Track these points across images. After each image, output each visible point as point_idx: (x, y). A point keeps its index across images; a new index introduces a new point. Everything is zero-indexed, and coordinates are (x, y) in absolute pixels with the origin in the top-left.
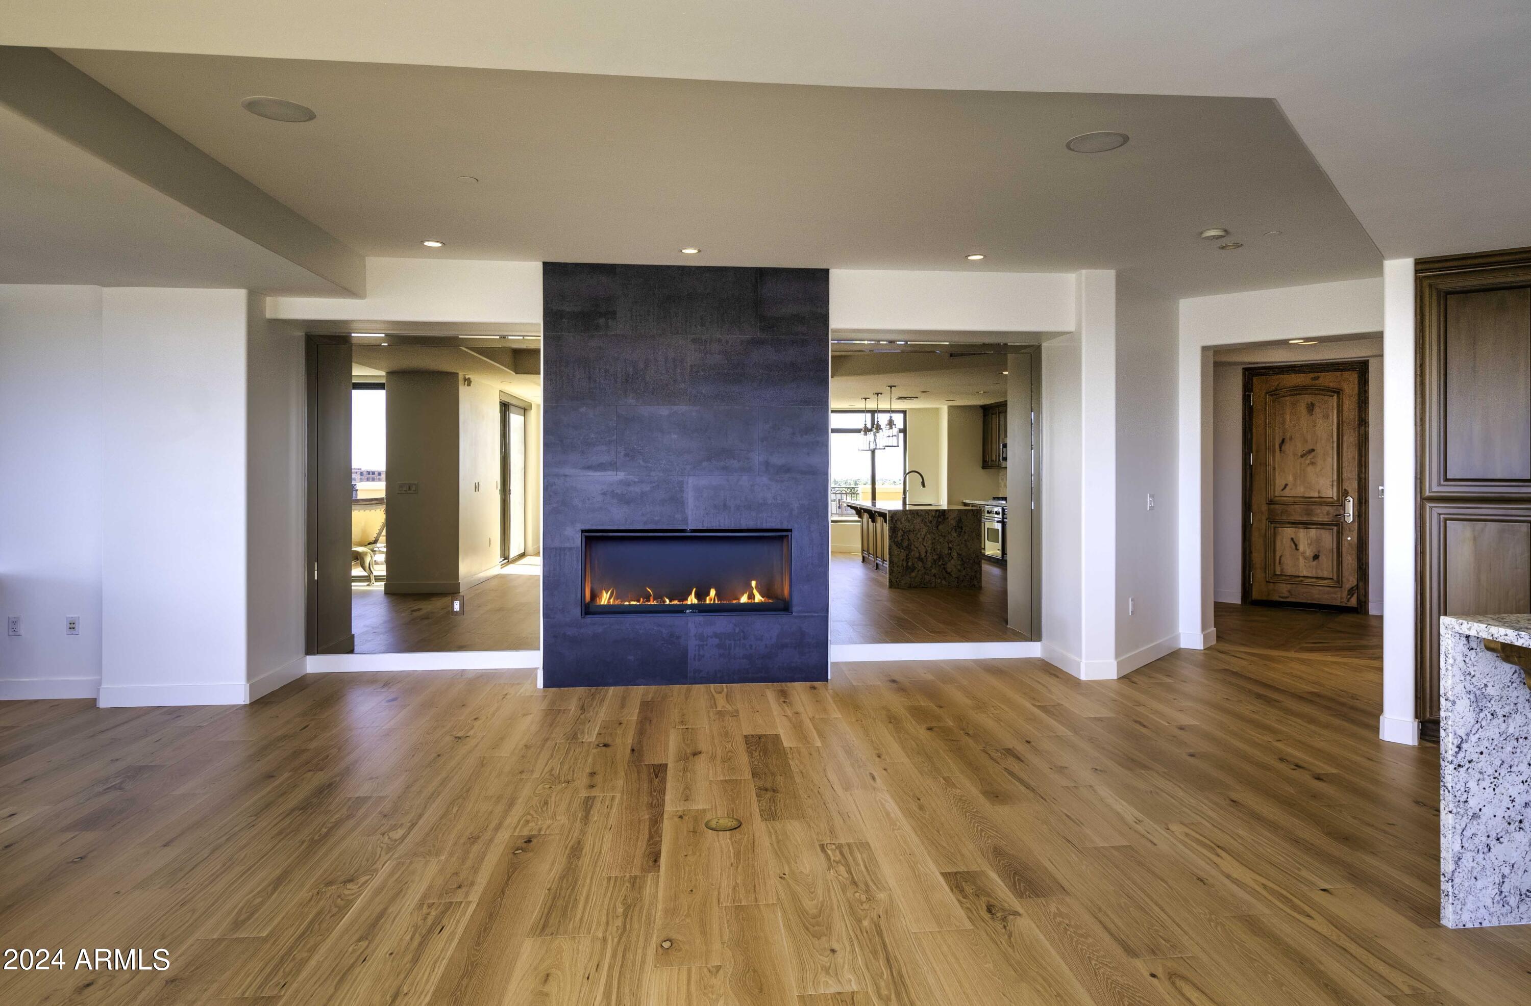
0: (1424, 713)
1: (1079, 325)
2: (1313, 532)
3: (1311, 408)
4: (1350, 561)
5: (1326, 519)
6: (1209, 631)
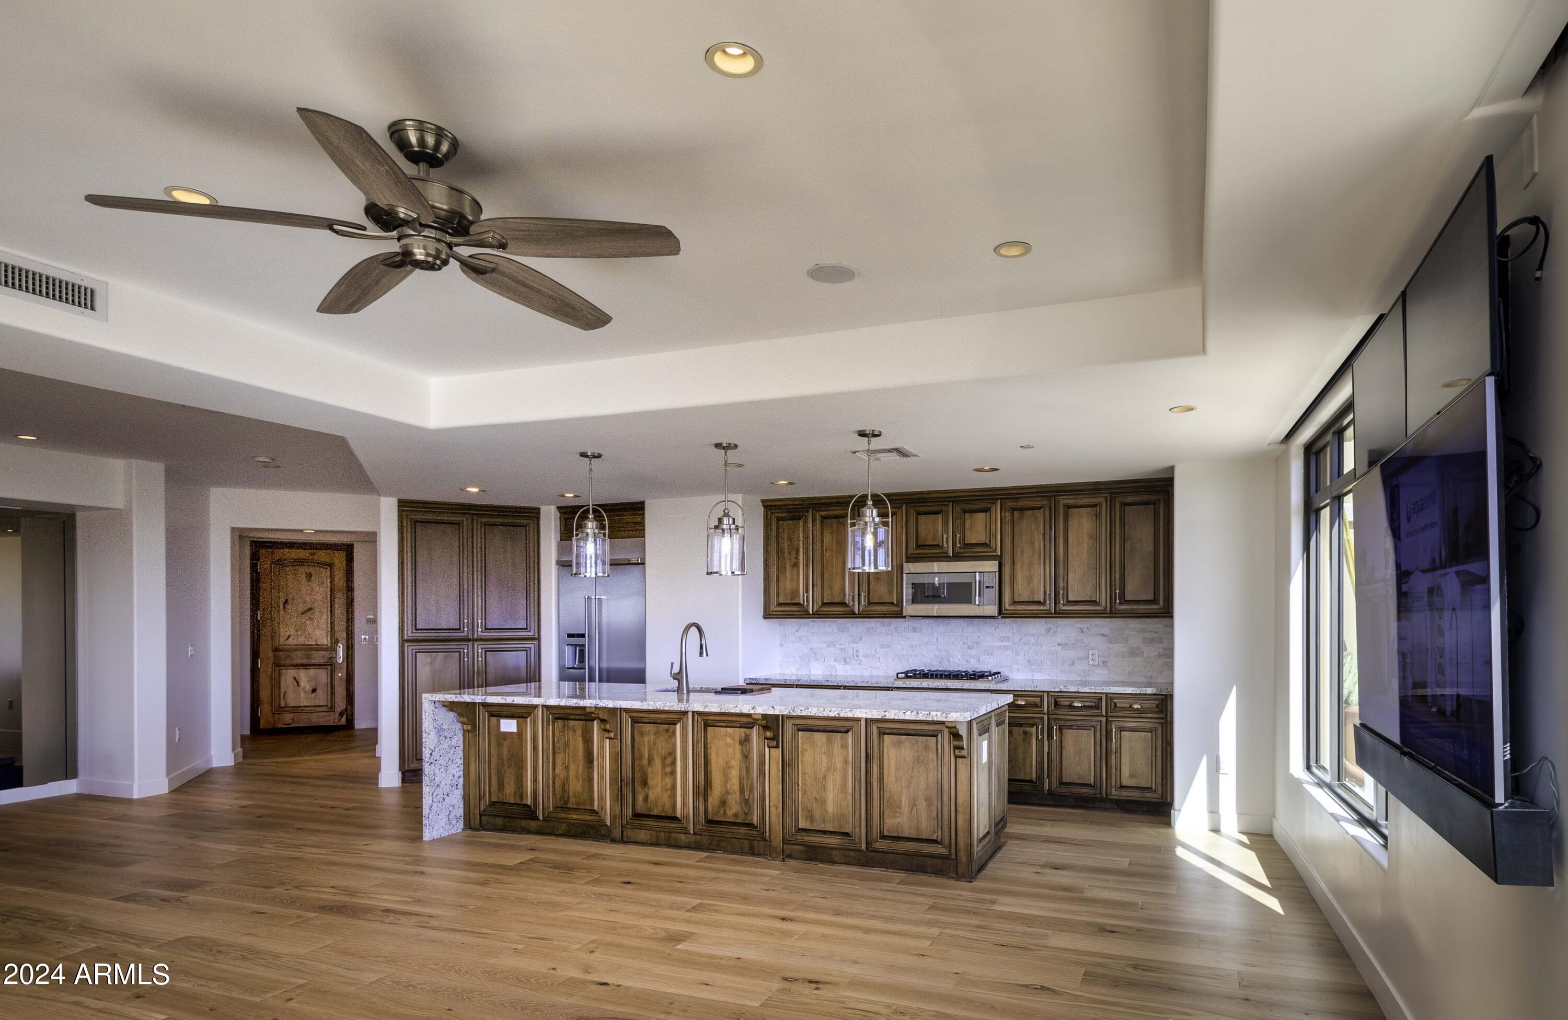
0: (404, 766)
1: (129, 503)
2: (312, 672)
3: (309, 576)
4: (340, 691)
5: (322, 661)
6: (237, 751)
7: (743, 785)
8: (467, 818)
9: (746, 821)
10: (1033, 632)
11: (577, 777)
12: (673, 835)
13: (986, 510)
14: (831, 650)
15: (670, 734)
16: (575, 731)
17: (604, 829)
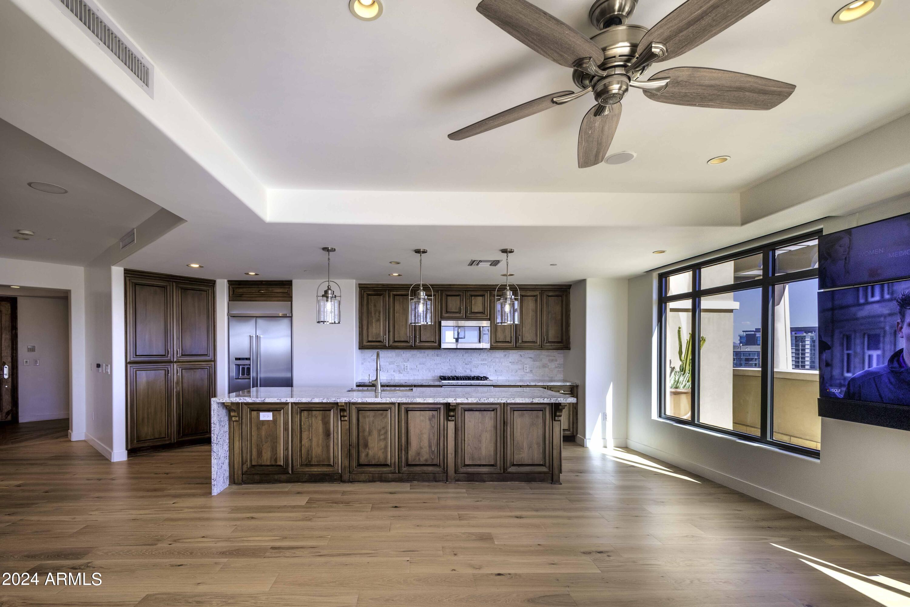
0: (128, 446)
4: (7, 398)
7: (431, 443)
8: (233, 477)
9: (433, 463)
10: (498, 356)
11: (318, 445)
12: (383, 475)
13: (482, 296)
14: (392, 366)
15: (384, 416)
16: (316, 417)
17: (336, 476)
